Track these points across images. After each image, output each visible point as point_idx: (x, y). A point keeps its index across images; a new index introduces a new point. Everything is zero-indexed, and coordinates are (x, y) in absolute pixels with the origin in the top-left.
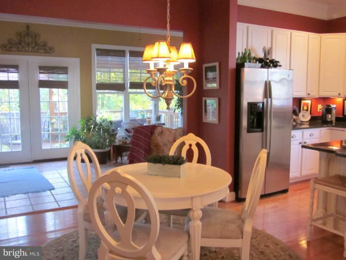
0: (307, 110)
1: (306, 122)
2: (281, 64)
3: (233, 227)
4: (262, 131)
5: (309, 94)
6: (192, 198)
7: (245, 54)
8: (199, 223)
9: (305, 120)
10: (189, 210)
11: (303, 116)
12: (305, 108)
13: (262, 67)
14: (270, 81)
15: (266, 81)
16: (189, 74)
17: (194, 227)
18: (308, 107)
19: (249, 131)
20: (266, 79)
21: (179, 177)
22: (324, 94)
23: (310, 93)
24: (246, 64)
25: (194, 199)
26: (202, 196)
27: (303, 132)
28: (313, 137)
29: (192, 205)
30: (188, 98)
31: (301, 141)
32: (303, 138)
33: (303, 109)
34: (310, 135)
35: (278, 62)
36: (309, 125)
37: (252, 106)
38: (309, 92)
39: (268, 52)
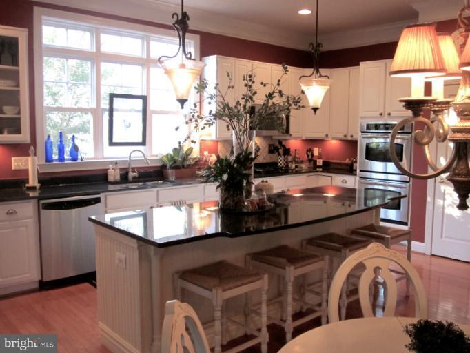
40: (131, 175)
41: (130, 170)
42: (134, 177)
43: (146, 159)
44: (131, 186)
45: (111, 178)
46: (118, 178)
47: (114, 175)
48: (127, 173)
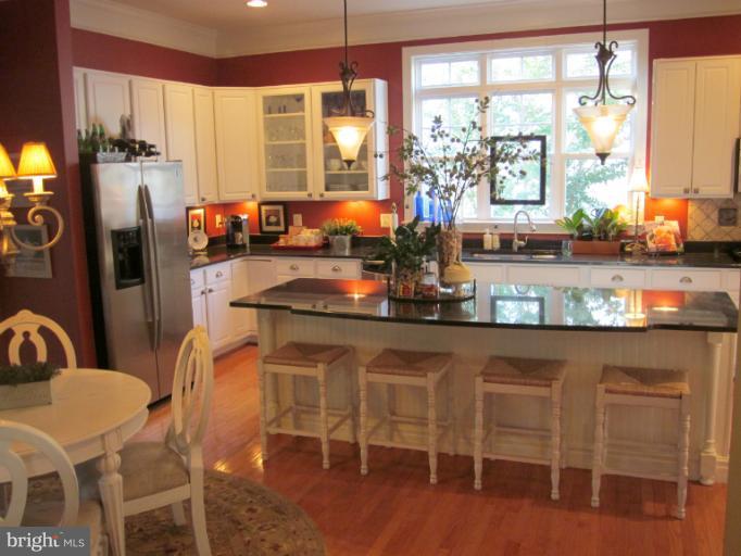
0: (199, 228)
1: (202, 251)
2: (158, 150)
3: (170, 467)
4: (142, 282)
5: (203, 200)
6: (103, 436)
7: (94, 133)
8: (117, 477)
9: (201, 248)
10: (98, 459)
11: (195, 240)
12: (196, 224)
13: (128, 159)
14: (146, 187)
15: (140, 187)
16: (48, 204)
17: (111, 486)
18: (199, 221)
19: (119, 286)
20: (139, 183)
21: (50, 403)
22: (227, 197)
23: (205, 196)
24: (98, 155)
25: (106, 438)
26: (119, 428)
27: (205, 272)
28: (221, 278)
29: (104, 448)
30: (51, 249)
31: (203, 289)
32: (205, 283)
33: (193, 227)
34: (217, 276)
35: (153, 146)
36: (208, 256)
37: (119, 235)
38: (202, 195)
39: (127, 125)
40: (517, 243)
41: (516, 236)
42: (520, 248)
43: (530, 223)
44: (515, 257)
45: (487, 246)
46: (497, 245)
47: (491, 241)
48: (511, 242)
